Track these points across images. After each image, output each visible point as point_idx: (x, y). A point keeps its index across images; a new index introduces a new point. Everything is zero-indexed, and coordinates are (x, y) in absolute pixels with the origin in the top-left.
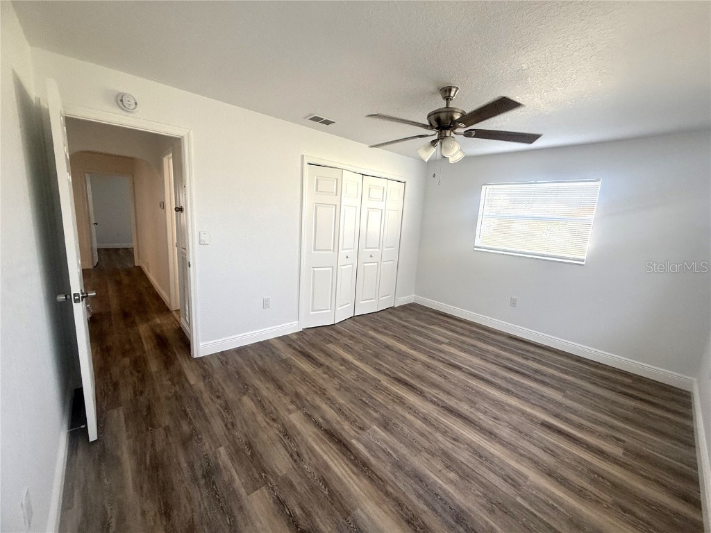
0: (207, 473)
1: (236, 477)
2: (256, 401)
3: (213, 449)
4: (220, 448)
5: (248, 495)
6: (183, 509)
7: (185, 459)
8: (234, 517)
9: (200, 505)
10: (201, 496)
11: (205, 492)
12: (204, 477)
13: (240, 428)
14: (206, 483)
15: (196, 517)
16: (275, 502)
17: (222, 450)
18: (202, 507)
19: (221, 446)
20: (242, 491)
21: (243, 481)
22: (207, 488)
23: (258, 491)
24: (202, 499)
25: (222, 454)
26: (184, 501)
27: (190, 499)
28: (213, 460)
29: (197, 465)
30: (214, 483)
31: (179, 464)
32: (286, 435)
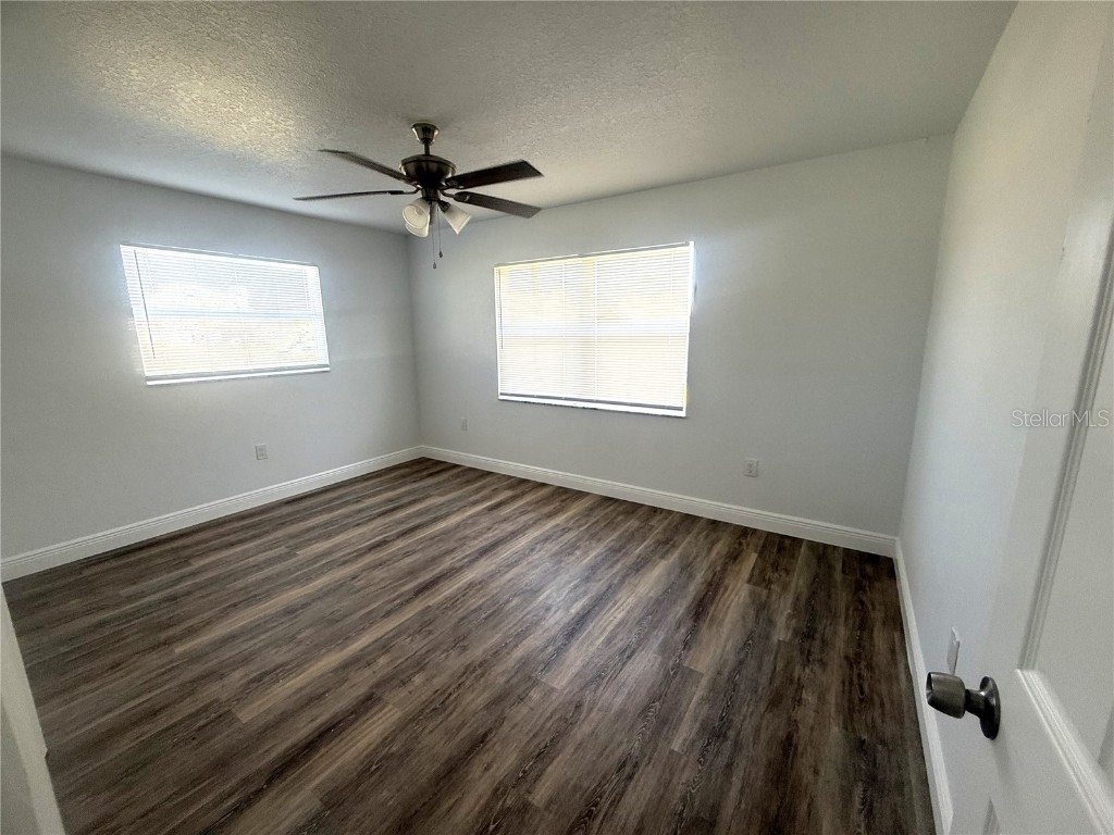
0: (719, 737)
1: (695, 698)
2: (540, 766)
3: (685, 758)
4: (676, 749)
5: (703, 675)
6: (771, 728)
7: (729, 790)
8: (730, 673)
9: (752, 714)
10: (743, 720)
11: (737, 720)
12: (725, 737)
13: (623, 747)
14: (729, 728)
15: (762, 708)
16: (689, 649)
17: (676, 746)
18: (750, 710)
19: (672, 752)
20: (704, 681)
21: (694, 688)
22: (731, 721)
23: (692, 667)
24: (745, 717)
25: (682, 738)
26: (764, 736)
27: (758, 730)
28: (699, 745)
29: (722, 761)
30: (722, 719)
31: (742, 792)
32: (599, 676)
